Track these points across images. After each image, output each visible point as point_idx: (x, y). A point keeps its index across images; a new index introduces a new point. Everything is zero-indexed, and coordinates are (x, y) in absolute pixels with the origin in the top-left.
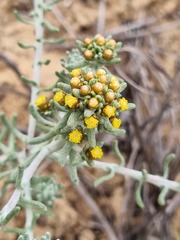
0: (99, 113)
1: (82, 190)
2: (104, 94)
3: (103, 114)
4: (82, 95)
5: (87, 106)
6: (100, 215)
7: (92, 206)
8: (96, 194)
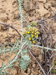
0: (34, 34)
1: (32, 55)
2: (34, 31)
3: (34, 35)
4: (31, 31)
5: (32, 33)
6: (36, 60)
7: (35, 58)
8: (35, 56)
